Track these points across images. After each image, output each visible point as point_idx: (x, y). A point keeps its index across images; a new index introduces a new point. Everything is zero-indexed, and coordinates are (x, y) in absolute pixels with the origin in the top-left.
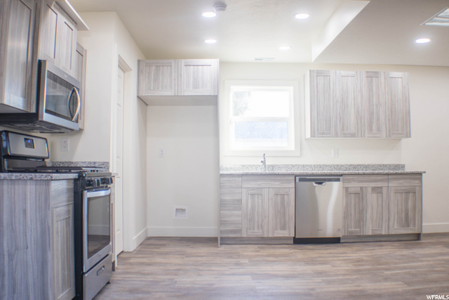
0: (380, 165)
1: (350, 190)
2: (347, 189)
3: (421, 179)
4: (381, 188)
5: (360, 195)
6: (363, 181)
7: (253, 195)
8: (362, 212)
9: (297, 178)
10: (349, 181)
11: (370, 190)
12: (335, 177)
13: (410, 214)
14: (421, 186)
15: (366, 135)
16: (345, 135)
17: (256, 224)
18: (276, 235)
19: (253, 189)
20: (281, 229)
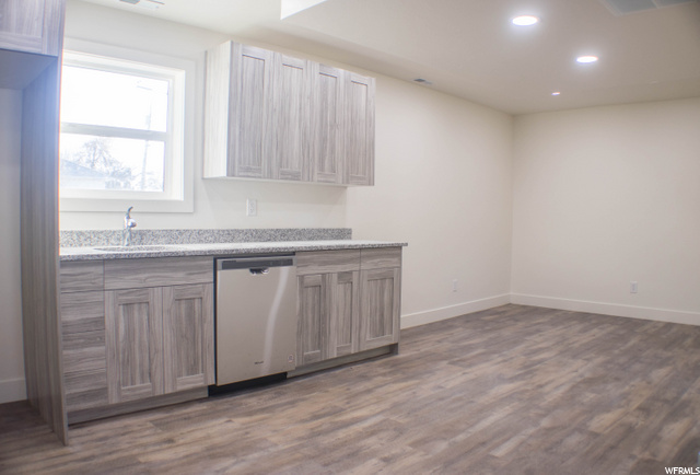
0: (319, 231)
1: (308, 281)
2: (302, 278)
3: (400, 255)
4: (350, 273)
5: (321, 288)
6: (325, 263)
7: (128, 305)
8: (322, 319)
9: (219, 262)
10: (305, 264)
11: (335, 277)
12: (284, 258)
13: (386, 313)
14: (400, 268)
15: (316, 177)
16: (285, 176)
17: (138, 371)
18: (180, 388)
19: (129, 291)
20: (188, 375)
